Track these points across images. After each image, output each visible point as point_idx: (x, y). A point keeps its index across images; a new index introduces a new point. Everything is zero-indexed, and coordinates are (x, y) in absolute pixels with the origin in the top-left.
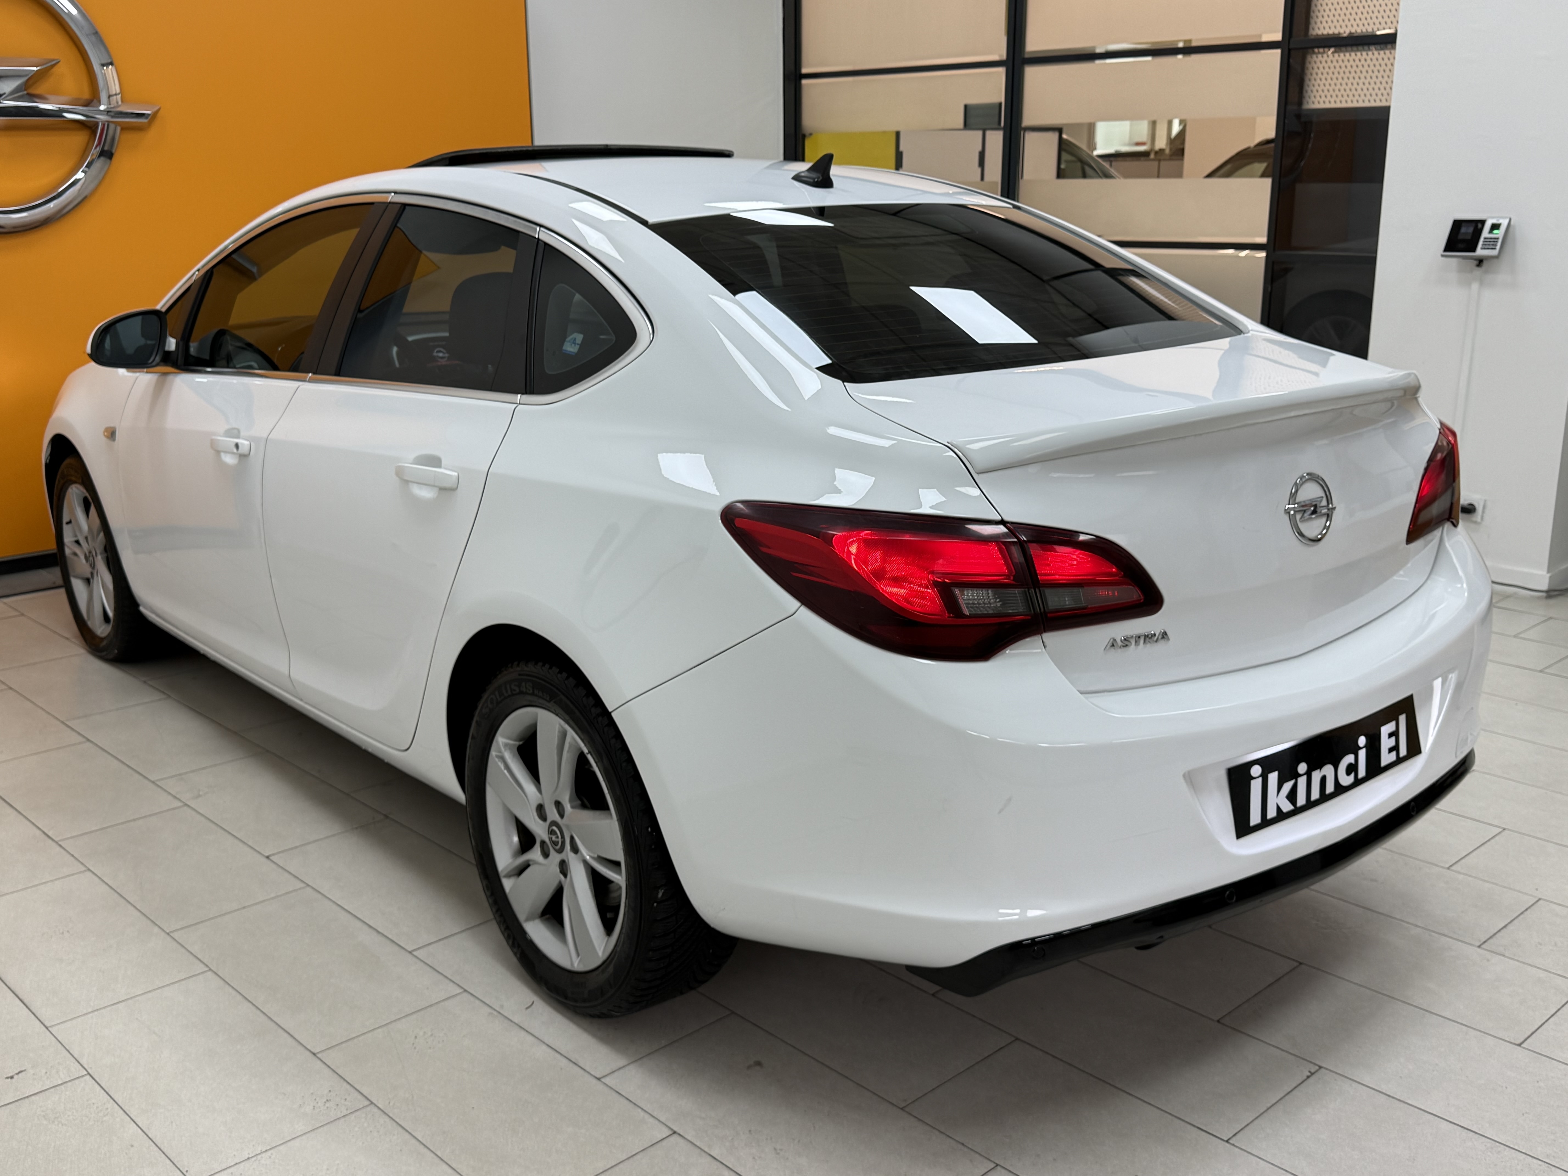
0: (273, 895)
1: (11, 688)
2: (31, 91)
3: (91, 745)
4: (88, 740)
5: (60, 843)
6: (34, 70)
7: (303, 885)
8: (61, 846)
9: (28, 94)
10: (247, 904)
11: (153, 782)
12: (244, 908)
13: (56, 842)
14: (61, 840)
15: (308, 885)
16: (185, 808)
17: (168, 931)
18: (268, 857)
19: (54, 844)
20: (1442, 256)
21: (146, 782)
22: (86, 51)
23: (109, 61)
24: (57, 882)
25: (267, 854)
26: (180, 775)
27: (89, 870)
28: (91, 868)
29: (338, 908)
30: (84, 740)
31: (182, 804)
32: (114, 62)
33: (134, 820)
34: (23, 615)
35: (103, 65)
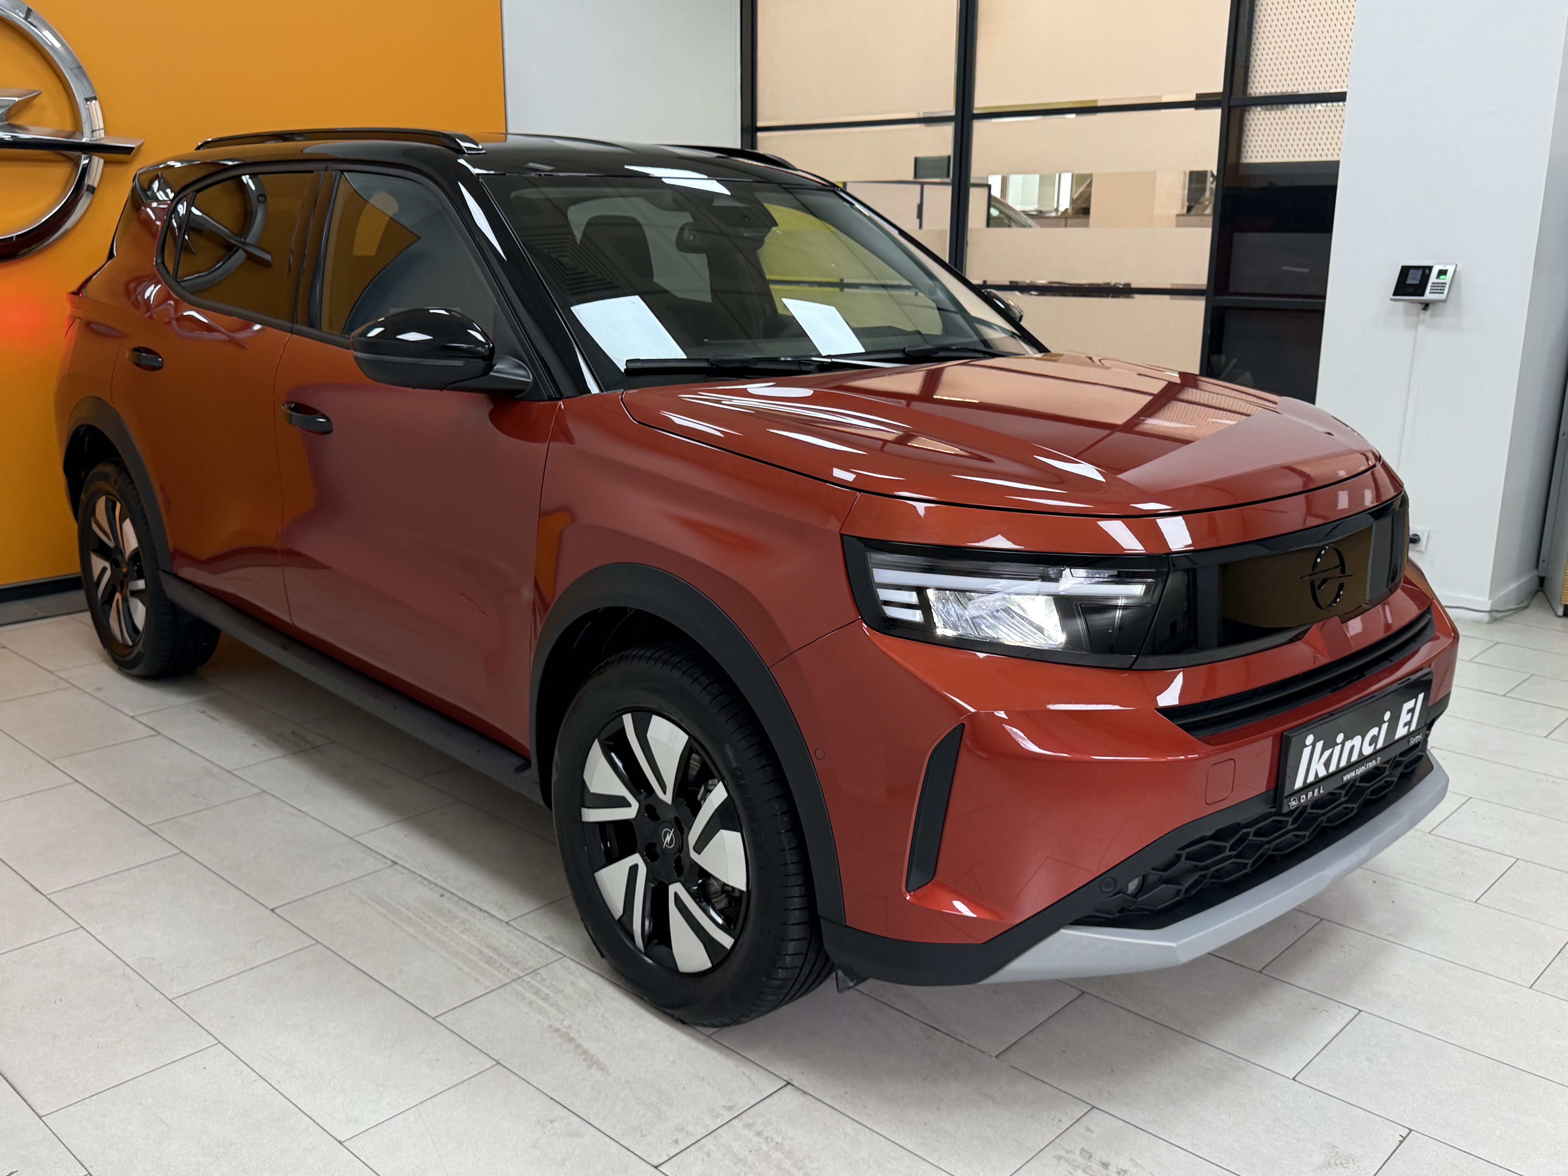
0: (281, 954)
2: (12, 121)
3: (81, 787)
4: (77, 781)
5: (49, 897)
6: (16, 101)
9: (9, 124)
10: (254, 966)
19: (43, 897)
20: (1392, 300)
21: (141, 827)
22: (69, 84)
23: (93, 95)
24: (46, 942)
26: (174, 818)
29: (355, 970)
32: (98, 97)
35: (87, 100)
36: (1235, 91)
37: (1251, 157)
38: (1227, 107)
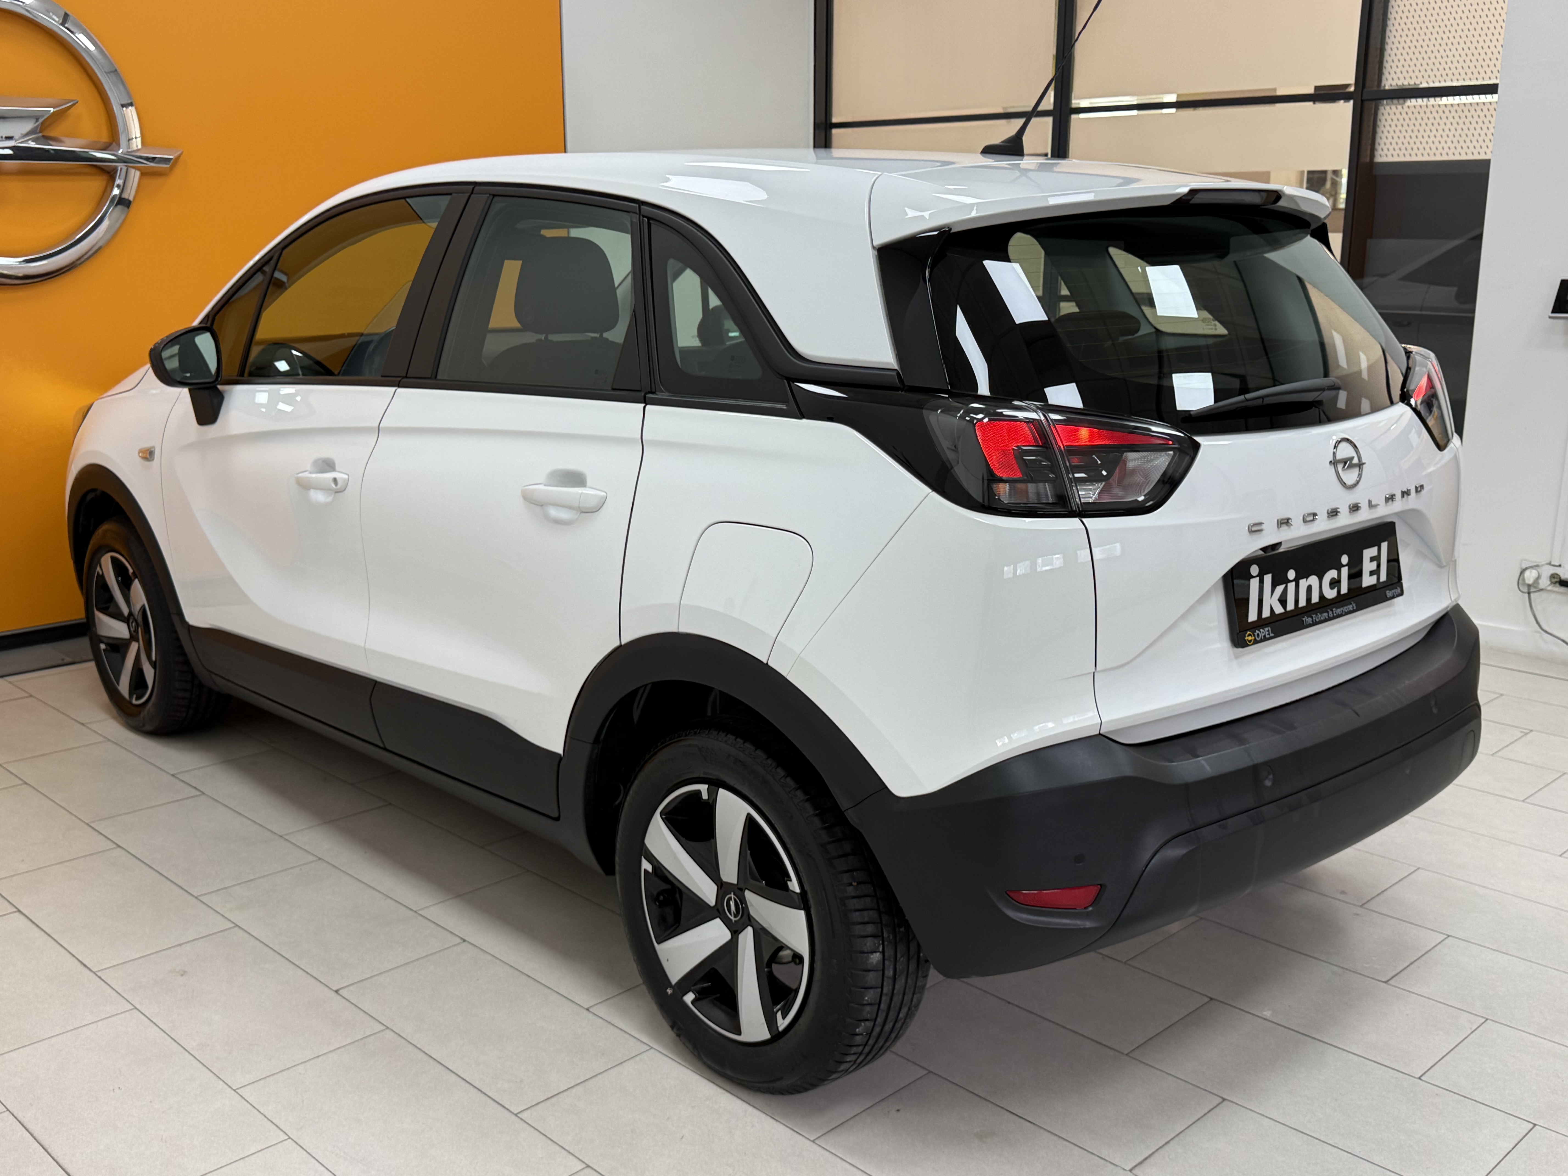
0: (349, 1041)
1: (26, 783)
2: (47, 133)
3: (123, 852)
4: (119, 846)
5: (99, 974)
6: (50, 111)
7: (383, 1028)
8: (100, 977)
9: (43, 136)
10: (321, 1053)
11: (196, 898)
12: (318, 1057)
13: (94, 973)
14: (99, 971)
15: (388, 1028)
16: (237, 928)
17: (234, 1088)
18: (337, 992)
19: (92, 974)
20: (1550, 317)
21: (190, 897)
22: (105, 90)
23: (129, 101)
24: (100, 1023)
25: (335, 989)
26: (226, 888)
27: (136, 1008)
28: (138, 1006)
29: (426, 1058)
30: (115, 846)
31: (233, 925)
32: (134, 103)
33: (180, 945)
34: (31, 696)
35: (123, 106)
36: (1368, 83)
37: (1387, 156)
38: (1360, 101)
